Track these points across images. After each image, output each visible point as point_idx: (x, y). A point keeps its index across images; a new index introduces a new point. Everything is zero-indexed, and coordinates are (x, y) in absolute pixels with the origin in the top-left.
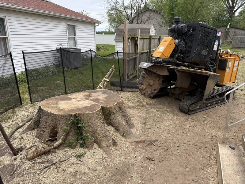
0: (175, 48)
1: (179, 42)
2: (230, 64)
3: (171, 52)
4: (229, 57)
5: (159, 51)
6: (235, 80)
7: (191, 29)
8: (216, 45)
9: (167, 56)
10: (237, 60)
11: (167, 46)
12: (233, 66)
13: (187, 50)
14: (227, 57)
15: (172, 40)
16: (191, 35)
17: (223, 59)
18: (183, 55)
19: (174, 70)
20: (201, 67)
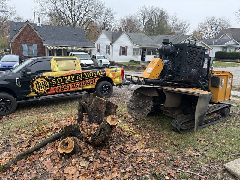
0: (164, 68)
1: (168, 62)
2: (223, 81)
3: (160, 73)
4: (221, 75)
5: (147, 72)
6: (230, 97)
7: (178, 50)
8: (205, 63)
9: (156, 77)
10: (230, 77)
11: (155, 67)
12: (227, 83)
13: (176, 70)
14: (219, 75)
15: (160, 61)
16: (178, 55)
17: (215, 76)
18: (172, 75)
19: (163, 91)
20: (193, 85)
